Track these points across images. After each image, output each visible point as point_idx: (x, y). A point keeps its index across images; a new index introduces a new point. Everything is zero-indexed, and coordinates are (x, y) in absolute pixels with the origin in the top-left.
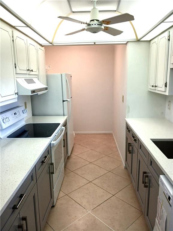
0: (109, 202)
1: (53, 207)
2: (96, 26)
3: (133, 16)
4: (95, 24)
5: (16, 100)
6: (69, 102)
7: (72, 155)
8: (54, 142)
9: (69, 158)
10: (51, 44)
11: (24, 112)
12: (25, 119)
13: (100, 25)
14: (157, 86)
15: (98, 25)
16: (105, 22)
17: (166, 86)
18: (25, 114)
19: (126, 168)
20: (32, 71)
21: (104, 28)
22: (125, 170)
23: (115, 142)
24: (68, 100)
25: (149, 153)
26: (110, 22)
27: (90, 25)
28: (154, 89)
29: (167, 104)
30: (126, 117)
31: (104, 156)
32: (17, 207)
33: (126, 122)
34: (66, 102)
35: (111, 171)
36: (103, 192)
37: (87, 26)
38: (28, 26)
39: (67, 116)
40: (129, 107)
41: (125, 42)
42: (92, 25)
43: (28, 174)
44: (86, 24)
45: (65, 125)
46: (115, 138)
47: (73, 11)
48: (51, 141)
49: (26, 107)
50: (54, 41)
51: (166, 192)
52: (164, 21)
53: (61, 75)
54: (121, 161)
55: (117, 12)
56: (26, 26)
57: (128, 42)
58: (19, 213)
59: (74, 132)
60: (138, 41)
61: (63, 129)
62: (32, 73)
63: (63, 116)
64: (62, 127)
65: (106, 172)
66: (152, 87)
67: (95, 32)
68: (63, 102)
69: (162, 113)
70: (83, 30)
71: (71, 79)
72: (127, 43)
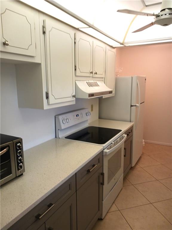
1: (101, 219)
2: (168, 16)
4: (165, 13)
5: (74, 103)
6: (138, 107)
7: (138, 166)
8: (108, 151)
9: (132, 168)
10: (122, 44)
11: (87, 114)
12: (89, 122)
18: (88, 116)
20: (96, 73)
24: (137, 105)
32: (40, 218)
34: (134, 107)
37: (155, 18)
38: (90, 27)
39: (133, 123)
43: (62, 183)
44: (153, 15)
45: (129, 132)
47: (147, 4)
48: (104, 149)
49: (92, 110)
50: (125, 41)
53: (132, 78)
56: (88, 27)
58: (45, 223)
59: (143, 140)
61: (125, 136)
62: (96, 76)
63: (129, 123)
64: (124, 135)
67: (166, 25)
68: (131, 107)
70: (152, 24)
71: (145, 82)
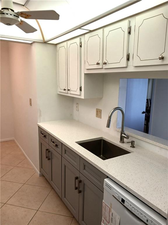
0: (36, 221)
3: (59, 16)
13: (17, 16)
14: (70, 90)
15: (14, 15)
16: (24, 14)
17: (81, 90)
19: (42, 175)
21: (21, 21)
22: (41, 177)
23: (20, 149)
25: (80, 156)
26: (30, 16)
27: (4, 14)
28: (67, 92)
29: (75, 106)
30: (38, 122)
31: (12, 167)
33: (39, 126)
35: (26, 183)
36: (25, 211)
40: (40, 111)
41: (30, 42)
42: (7, 14)
46: (19, 145)
51: (116, 196)
52: (81, 28)
54: (34, 169)
55: (24, 7)
57: (34, 42)
60: (45, 43)
65: (20, 185)
66: (64, 90)
69: (71, 115)
72: (32, 43)
